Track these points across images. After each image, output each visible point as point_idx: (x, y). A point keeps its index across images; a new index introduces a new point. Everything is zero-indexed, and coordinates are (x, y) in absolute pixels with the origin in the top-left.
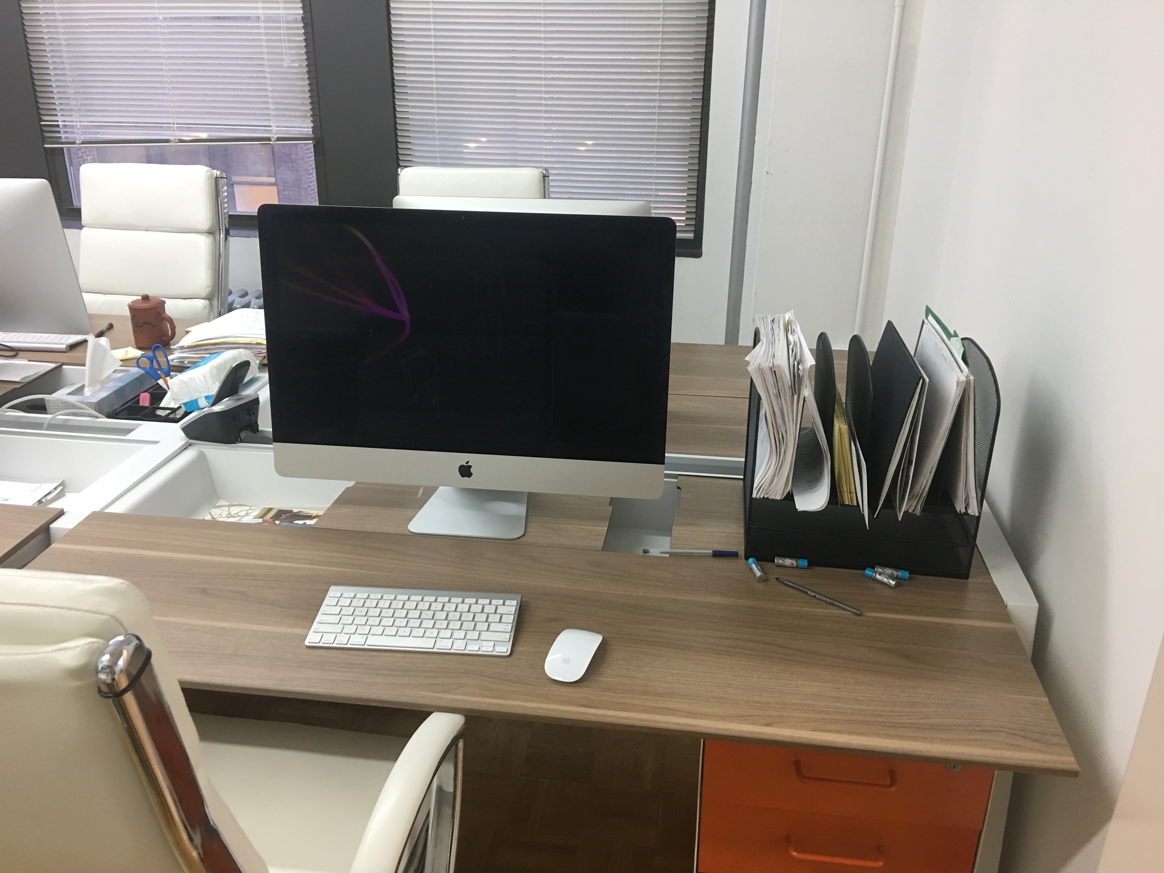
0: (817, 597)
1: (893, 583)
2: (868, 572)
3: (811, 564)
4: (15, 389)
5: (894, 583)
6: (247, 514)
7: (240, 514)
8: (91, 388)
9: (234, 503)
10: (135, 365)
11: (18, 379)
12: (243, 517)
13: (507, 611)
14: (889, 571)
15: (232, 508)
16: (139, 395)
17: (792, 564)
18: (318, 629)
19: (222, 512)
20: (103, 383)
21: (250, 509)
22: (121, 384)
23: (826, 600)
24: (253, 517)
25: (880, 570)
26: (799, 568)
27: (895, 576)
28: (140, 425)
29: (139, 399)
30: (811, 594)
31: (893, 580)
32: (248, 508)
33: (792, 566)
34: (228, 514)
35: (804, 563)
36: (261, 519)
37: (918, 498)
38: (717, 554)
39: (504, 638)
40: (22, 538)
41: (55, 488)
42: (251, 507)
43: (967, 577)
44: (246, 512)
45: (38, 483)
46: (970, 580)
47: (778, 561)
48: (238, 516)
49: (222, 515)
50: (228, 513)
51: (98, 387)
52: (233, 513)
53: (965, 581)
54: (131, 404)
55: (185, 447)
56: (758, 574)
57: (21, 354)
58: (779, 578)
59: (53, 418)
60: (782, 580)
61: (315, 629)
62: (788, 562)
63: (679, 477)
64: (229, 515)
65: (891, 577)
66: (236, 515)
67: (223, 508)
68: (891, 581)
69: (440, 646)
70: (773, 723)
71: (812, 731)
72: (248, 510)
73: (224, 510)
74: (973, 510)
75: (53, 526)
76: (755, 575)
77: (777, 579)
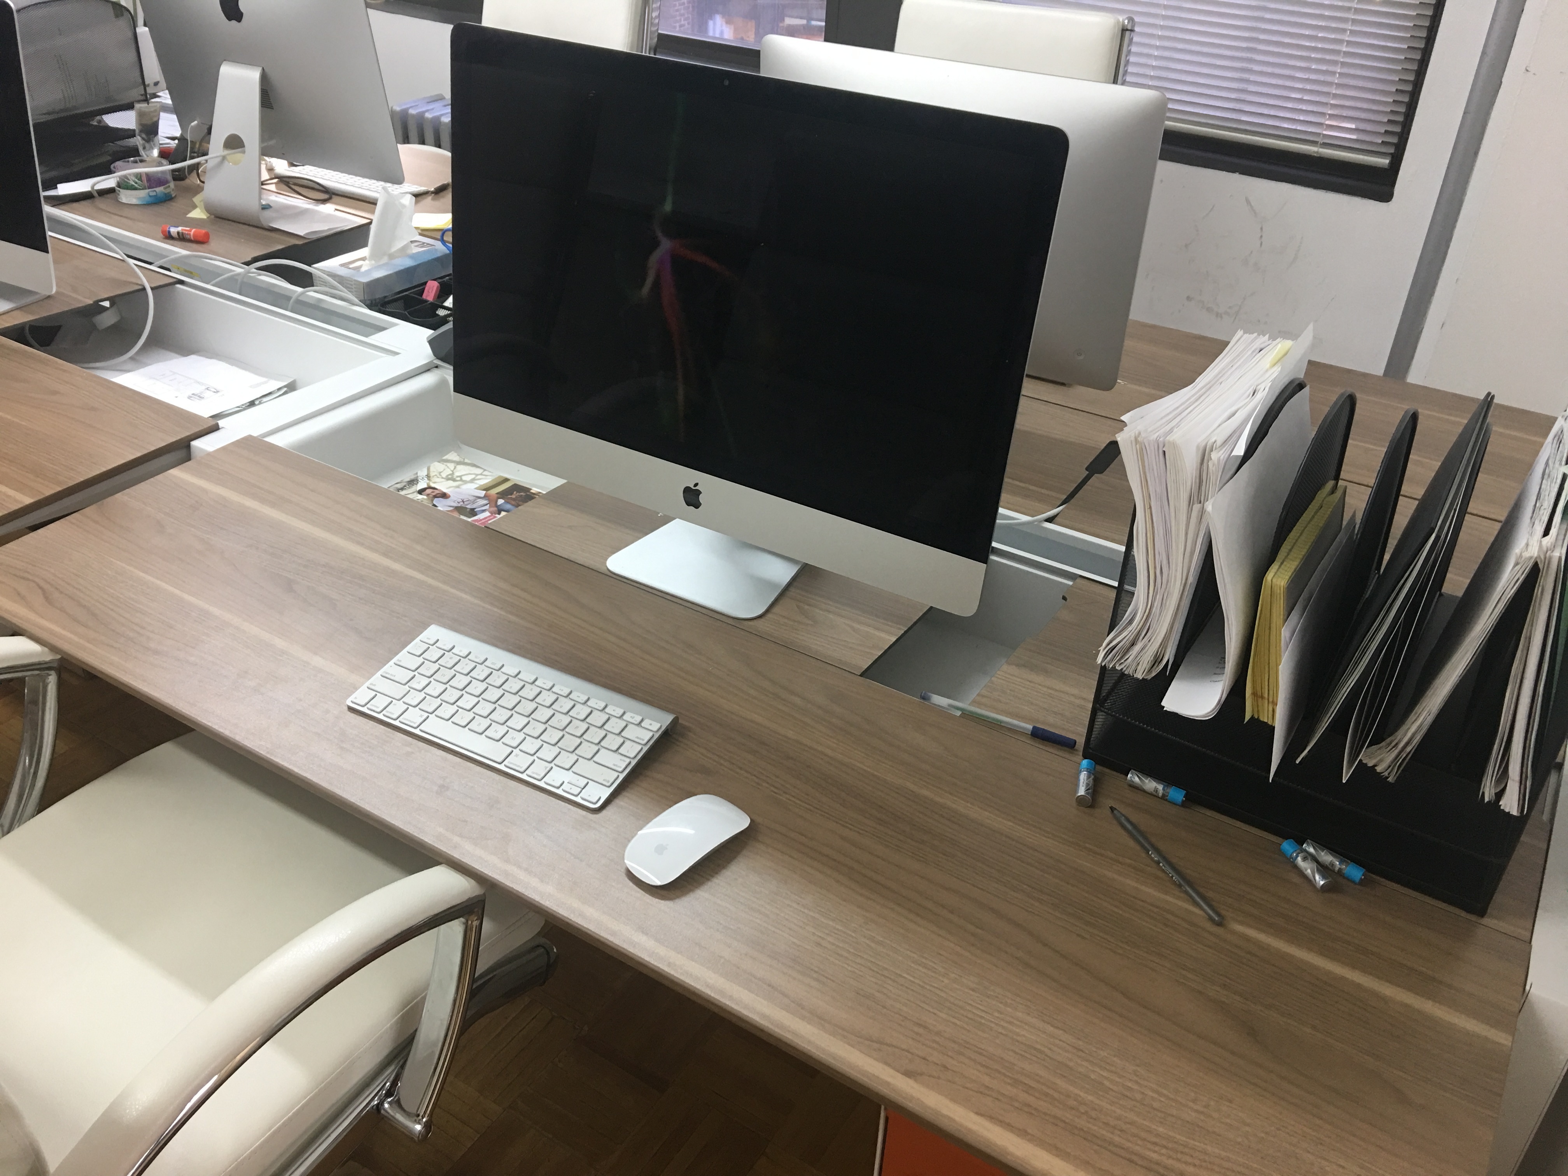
0: (1161, 864)
1: (1320, 881)
2: (1288, 846)
3: (1191, 800)
4: (295, 246)
5: (1322, 883)
6: (472, 481)
7: (464, 478)
8: (373, 262)
9: (466, 461)
10: (439, 237)
11: (301, 233)
12: (466, 482)
13: (637, 738)
14: (1326, 857)
15: (459, 467)
16: (425, 283)
17: (1156, 790)
18: (375, 685)
19: (444, 470)
20: (391, 256)
21: (481, 474)
22: (409, 263)
23: (1172, 877)
24: (477, 486)
25: (1311, 850)
26: (1166, 800)
27: (1337, 869)
28: (396, 325)
29: (424, 289)
30: (1153, 856)
31: (1324, 877)
32: (479, 471)
33: (1154, 793)
34: (450, 475)
35: (1177, 795)
36: (485, 492)
37: (1396, 752)
38: (1040, 735)
39: (604, 780)
40: (145, 452)
41: (279, 389)
42: (485, 470)
43: (1482, 913)
44: (473, 476)
45: (267, 377)
46: (1486, 921)
47: (1133, 777)
48: (461, 480)
49: (441, 474)
50: (451, 472)
51: (385, 260)
52: (457, 474)
53: (1473, 918)
54: (411, 293)
55: (427, 369)
56: (1082, 792)
57: (335, 198)
58: (1116, 809)
59: (303, 293)
60: (1118, 815)
61: (371, 684)
62: (1151, 785)
63: (1079, 580)
64: (450, 477)
65: (1324, 869)
66: (459, 479)
67: (449, 464)
68: (1317, 877)
69: (511, 763)
70: (921, 1074)
71: (977, 1113)
72: (477, 475)
73: (448, 467)
74: (1510, 804)
75: (195, 443)
76: (1076, 791)
77: (1112, 809)
